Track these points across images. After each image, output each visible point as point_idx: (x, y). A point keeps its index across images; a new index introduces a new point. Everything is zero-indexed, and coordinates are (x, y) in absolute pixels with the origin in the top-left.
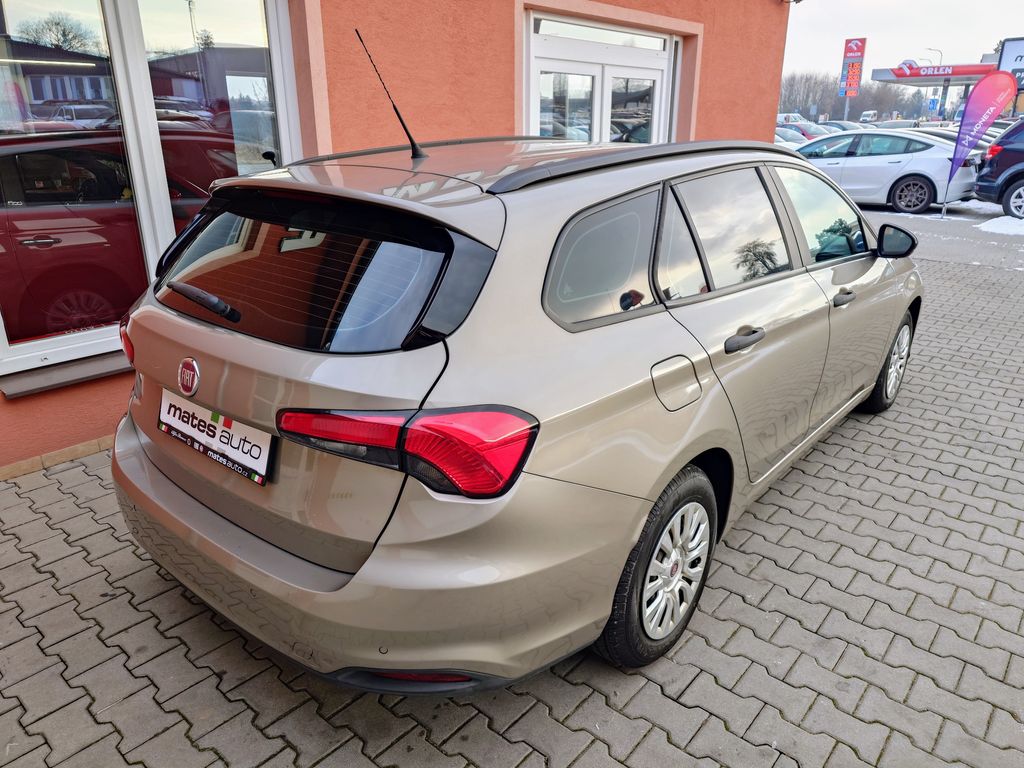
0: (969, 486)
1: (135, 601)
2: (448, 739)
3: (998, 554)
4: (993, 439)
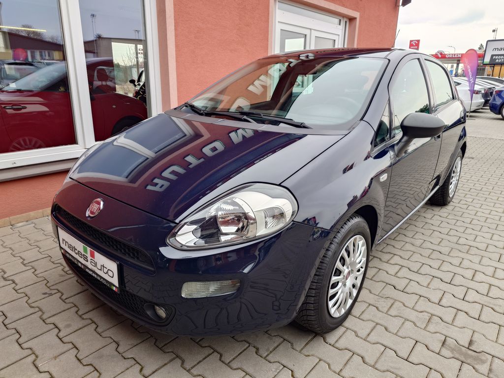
1: (64, 297)
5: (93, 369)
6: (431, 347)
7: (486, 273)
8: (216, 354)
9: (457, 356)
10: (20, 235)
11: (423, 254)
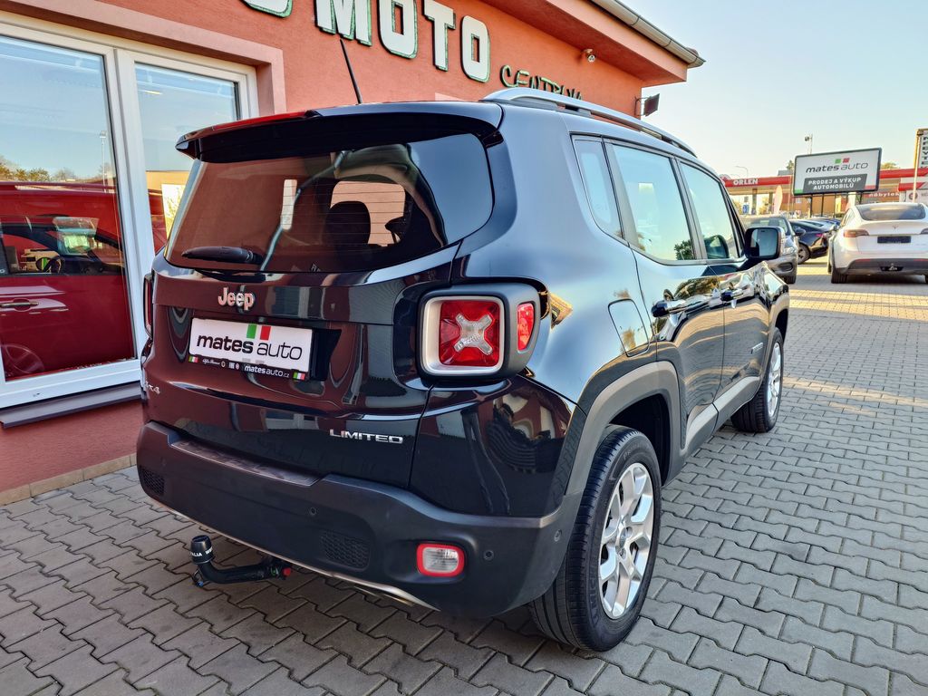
0: (858, 464)
1: (150, 592)
2: (474, 675)
3: (898, 507)
4: (867, 431)
5: (217, 680)
6: (702, 611)
7: (785, 510)
8: (396, 644)
9: (737, 618)
10: (53, 511)
11: (696, 493)
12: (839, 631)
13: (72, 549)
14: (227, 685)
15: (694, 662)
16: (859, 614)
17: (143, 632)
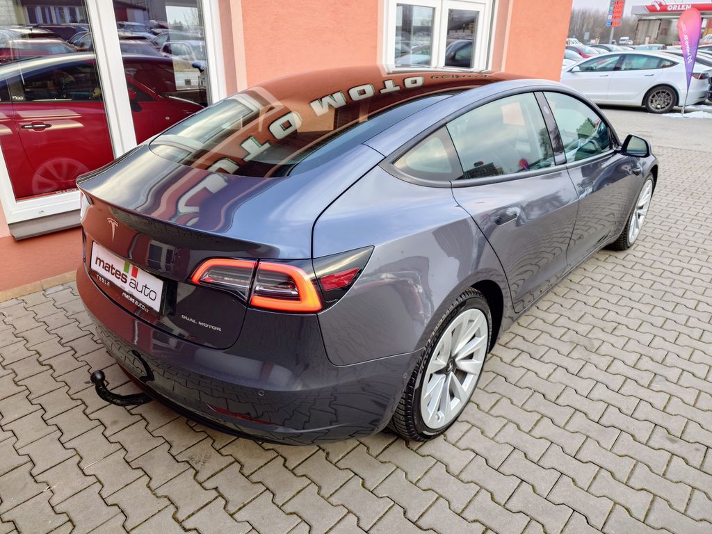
5: (143, 473)
6: (530, 456)
7: (626, 361)
8: (280, 458)
9: (556, 468)
10: (56, 304)
11: (554, 335)
12: (642, 489)
13: (63, 341)
14: (148, 479)
15: (510, 505)
16: (664, 475)
17: (98, 423)
